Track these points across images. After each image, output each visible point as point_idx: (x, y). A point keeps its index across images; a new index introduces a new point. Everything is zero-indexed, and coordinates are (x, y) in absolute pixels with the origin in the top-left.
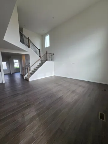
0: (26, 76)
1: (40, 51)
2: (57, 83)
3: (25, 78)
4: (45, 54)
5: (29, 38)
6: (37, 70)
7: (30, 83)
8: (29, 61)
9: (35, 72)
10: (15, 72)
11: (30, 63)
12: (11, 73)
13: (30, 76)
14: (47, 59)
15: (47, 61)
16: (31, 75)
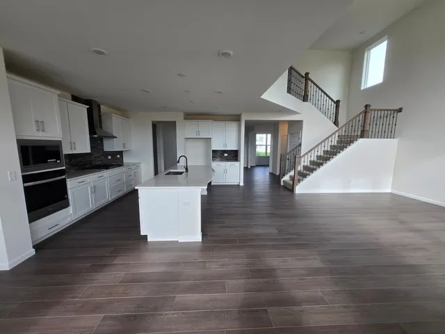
0: (286, 178)
1: (337, 107)
2: (402, 222)
3: (282, 184)
4: (359, 115)
5: (307, 74)
6: (322, 164)
7: (297, 198)
8: (300, 138)
9: (315, 169)
10: (257, 166)
11: (300, 145)
12: (249, 167)
13: (299, 181)
14: (363, 131)
15: (362, 136)
16: (301, 178)
